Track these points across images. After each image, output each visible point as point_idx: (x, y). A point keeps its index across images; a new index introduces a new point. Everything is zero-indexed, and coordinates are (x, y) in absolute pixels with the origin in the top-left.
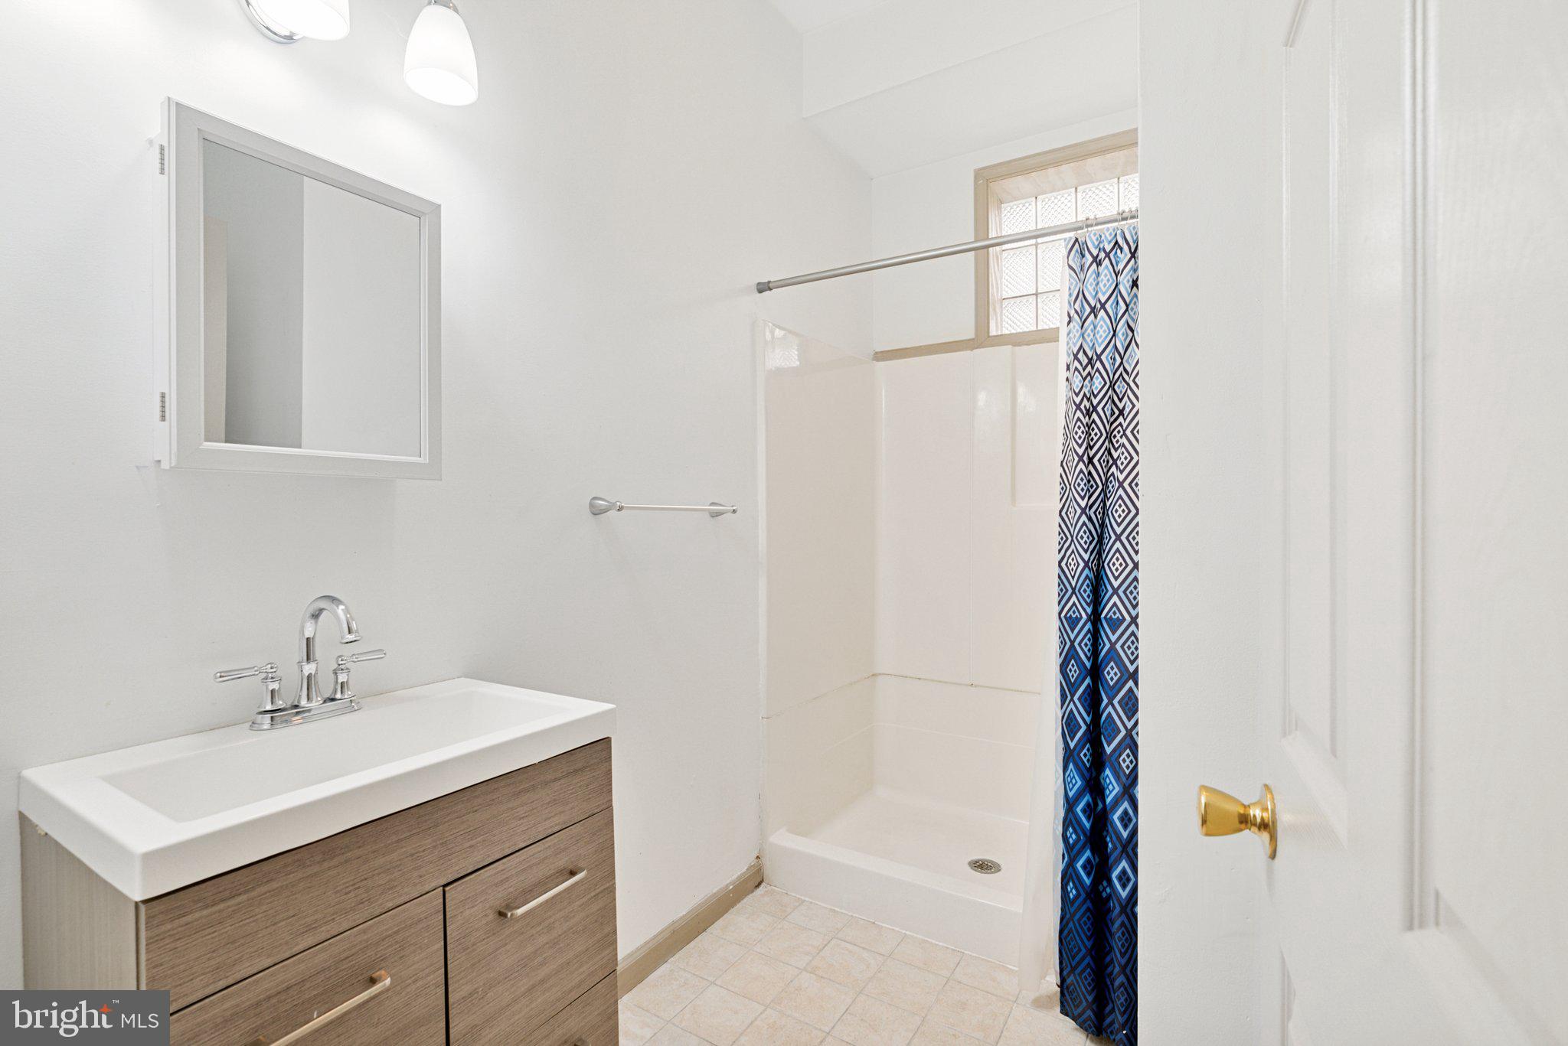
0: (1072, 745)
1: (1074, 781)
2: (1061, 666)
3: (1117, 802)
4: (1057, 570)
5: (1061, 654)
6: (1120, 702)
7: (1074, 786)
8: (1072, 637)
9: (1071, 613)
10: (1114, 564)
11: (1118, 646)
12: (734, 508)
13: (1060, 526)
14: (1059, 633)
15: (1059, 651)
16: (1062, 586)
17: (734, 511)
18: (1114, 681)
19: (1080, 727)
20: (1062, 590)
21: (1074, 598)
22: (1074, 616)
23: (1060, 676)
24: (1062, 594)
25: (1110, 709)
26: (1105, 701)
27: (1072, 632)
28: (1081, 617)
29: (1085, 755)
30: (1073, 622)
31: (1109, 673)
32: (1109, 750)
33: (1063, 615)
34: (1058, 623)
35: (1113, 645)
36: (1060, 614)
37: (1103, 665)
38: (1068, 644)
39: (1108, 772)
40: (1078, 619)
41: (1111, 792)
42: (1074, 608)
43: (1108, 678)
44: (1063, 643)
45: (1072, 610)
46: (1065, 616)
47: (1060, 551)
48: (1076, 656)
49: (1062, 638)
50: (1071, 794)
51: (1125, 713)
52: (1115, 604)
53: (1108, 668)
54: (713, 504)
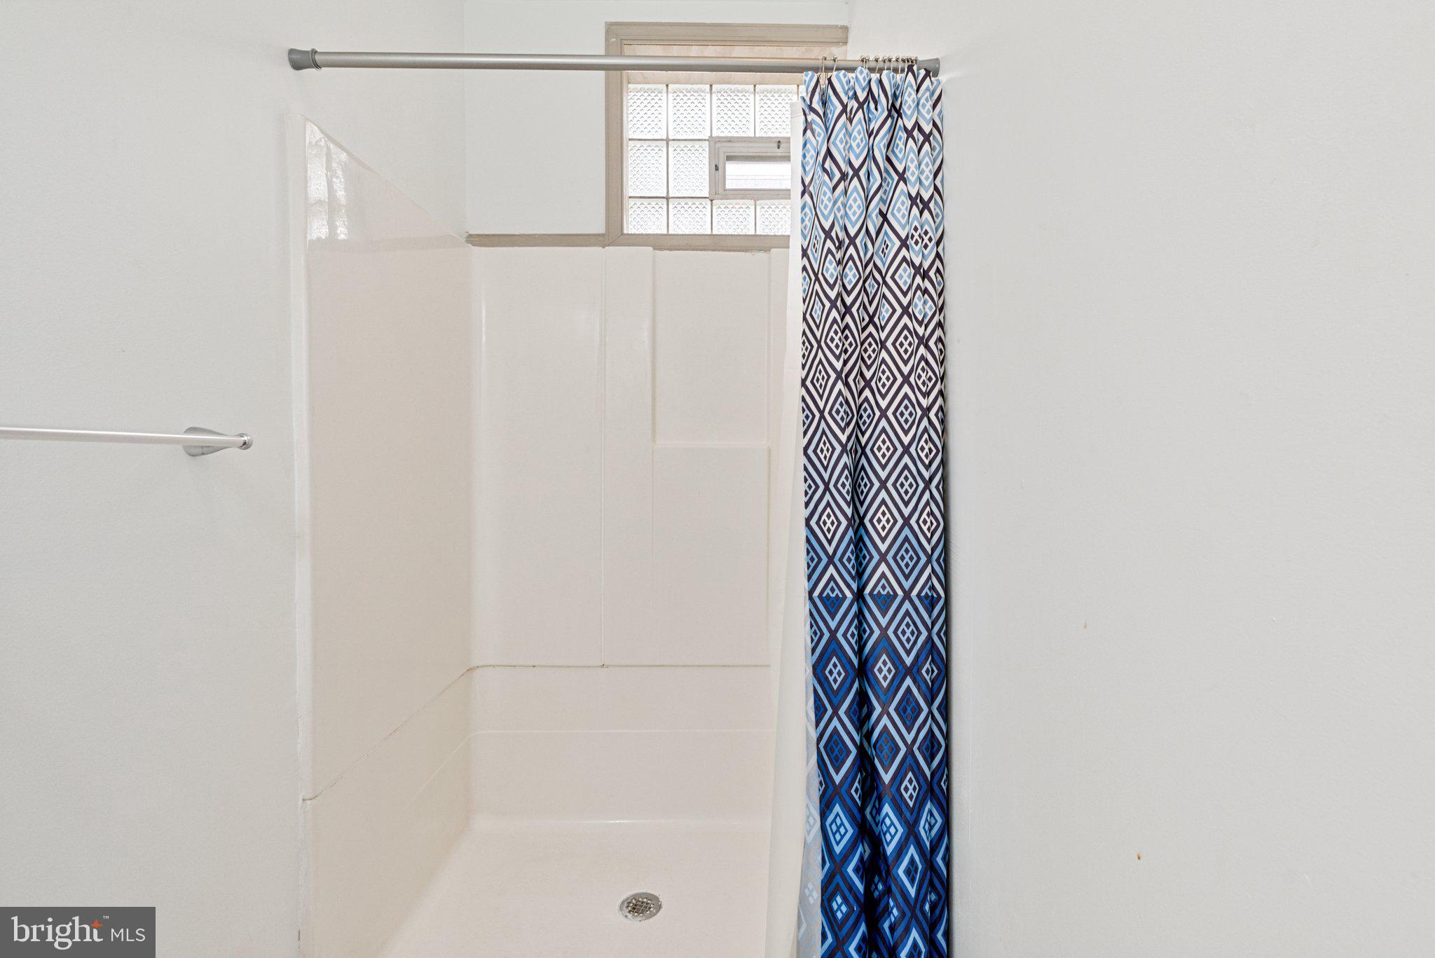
0: (838, 779)
1: (842, 830)
2: (815, 667)
3: (901, 850)
4: (803, 532)
5: (813, 650)
6: (896, 710)
7: (842, 837)
8: (833, 625)
9: (828, 591)
10: (879, 521)
11: (890, 632)
12: (245, 438)
13: (806, 469)
14: (809, 620)
15: (810, 646)
16: (812, 553)
17: (245, 445)
18: (888, 681)
19: (849, 752)
20: (812, 559)
21: (831, 570)
22: (833, 595)
23: (812, 680)
24: (812, 565)
25: (885, 720)
26: (878, 709)
27: (833, 619)
28: (845, 597)
29: (856, 791)
30: (832, 604)
31: (880, 670)
32: (887, 778)
33: (816, 594)
34: (808, 605)
35: (884, 631)
36: (811, 593)
37: (871, 660)
38: (827, 635)
39: (887, 809)
40: (840, 601)
41: (893, 837)
42: (832, 584)
43: (880, 677)
44: (816, 634)
45: (830, 587)
46: (820, 596)
47: (807, 504)
48: (839, 651)
49: (815, 627)
50: (838, 849)
51: (904, 724)
52: (883, 575)
53: (880, 664)
54: (192, 430)
